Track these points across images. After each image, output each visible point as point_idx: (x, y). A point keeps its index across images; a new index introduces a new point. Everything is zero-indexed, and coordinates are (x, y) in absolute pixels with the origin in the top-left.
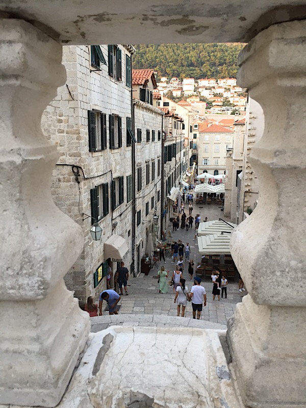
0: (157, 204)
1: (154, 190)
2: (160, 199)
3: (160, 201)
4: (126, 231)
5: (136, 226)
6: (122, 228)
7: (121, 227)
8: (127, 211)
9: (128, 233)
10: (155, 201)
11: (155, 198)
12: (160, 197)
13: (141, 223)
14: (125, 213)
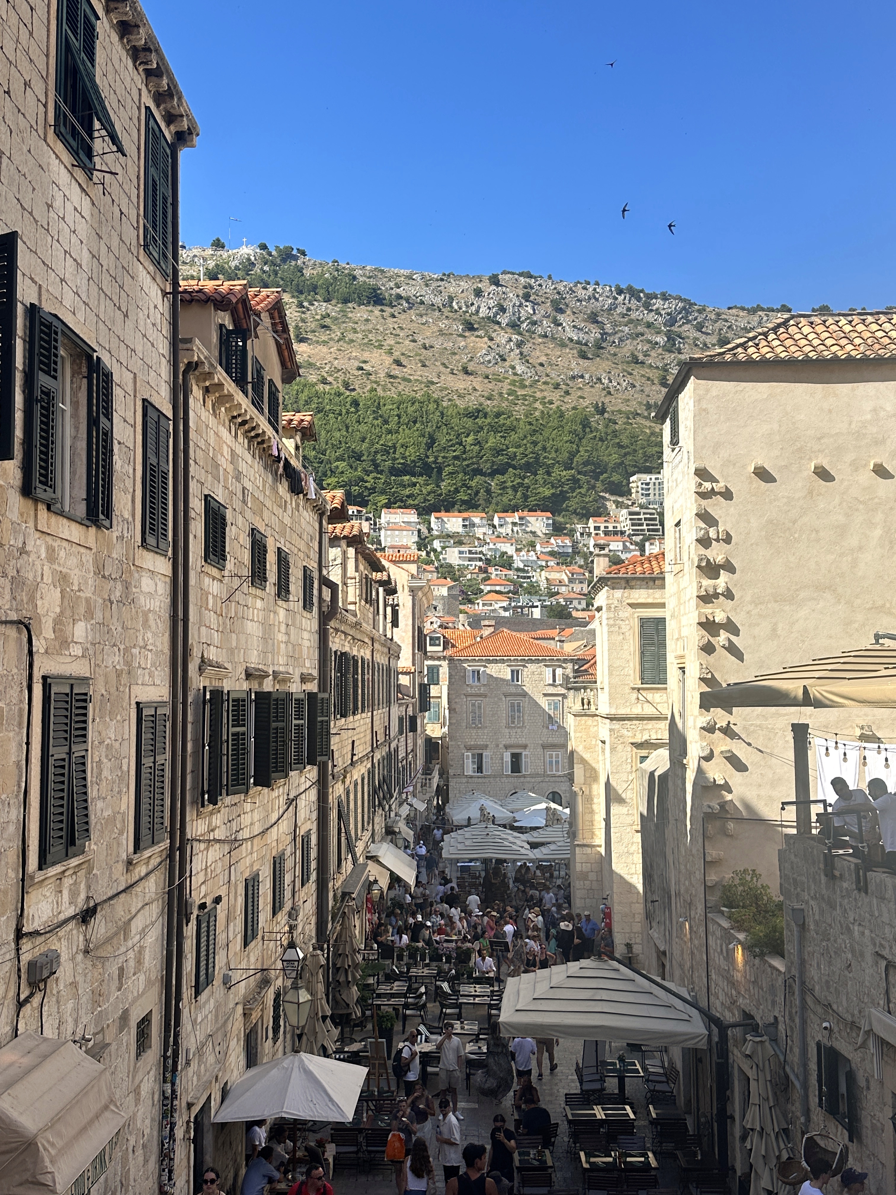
0: (302, 894)
1: (285, 826)
2: (313, 876)
3: (311, 886)
4: (124, 1017)
5: (187, 992)
6: (97, 997)
7: (84, 989)
8: (134, 901)
9: (134, 1031)
10: (288, 878)
11: (289, 864)
12: (313, 865)
13: (218, 981)
14: (120, 907)
